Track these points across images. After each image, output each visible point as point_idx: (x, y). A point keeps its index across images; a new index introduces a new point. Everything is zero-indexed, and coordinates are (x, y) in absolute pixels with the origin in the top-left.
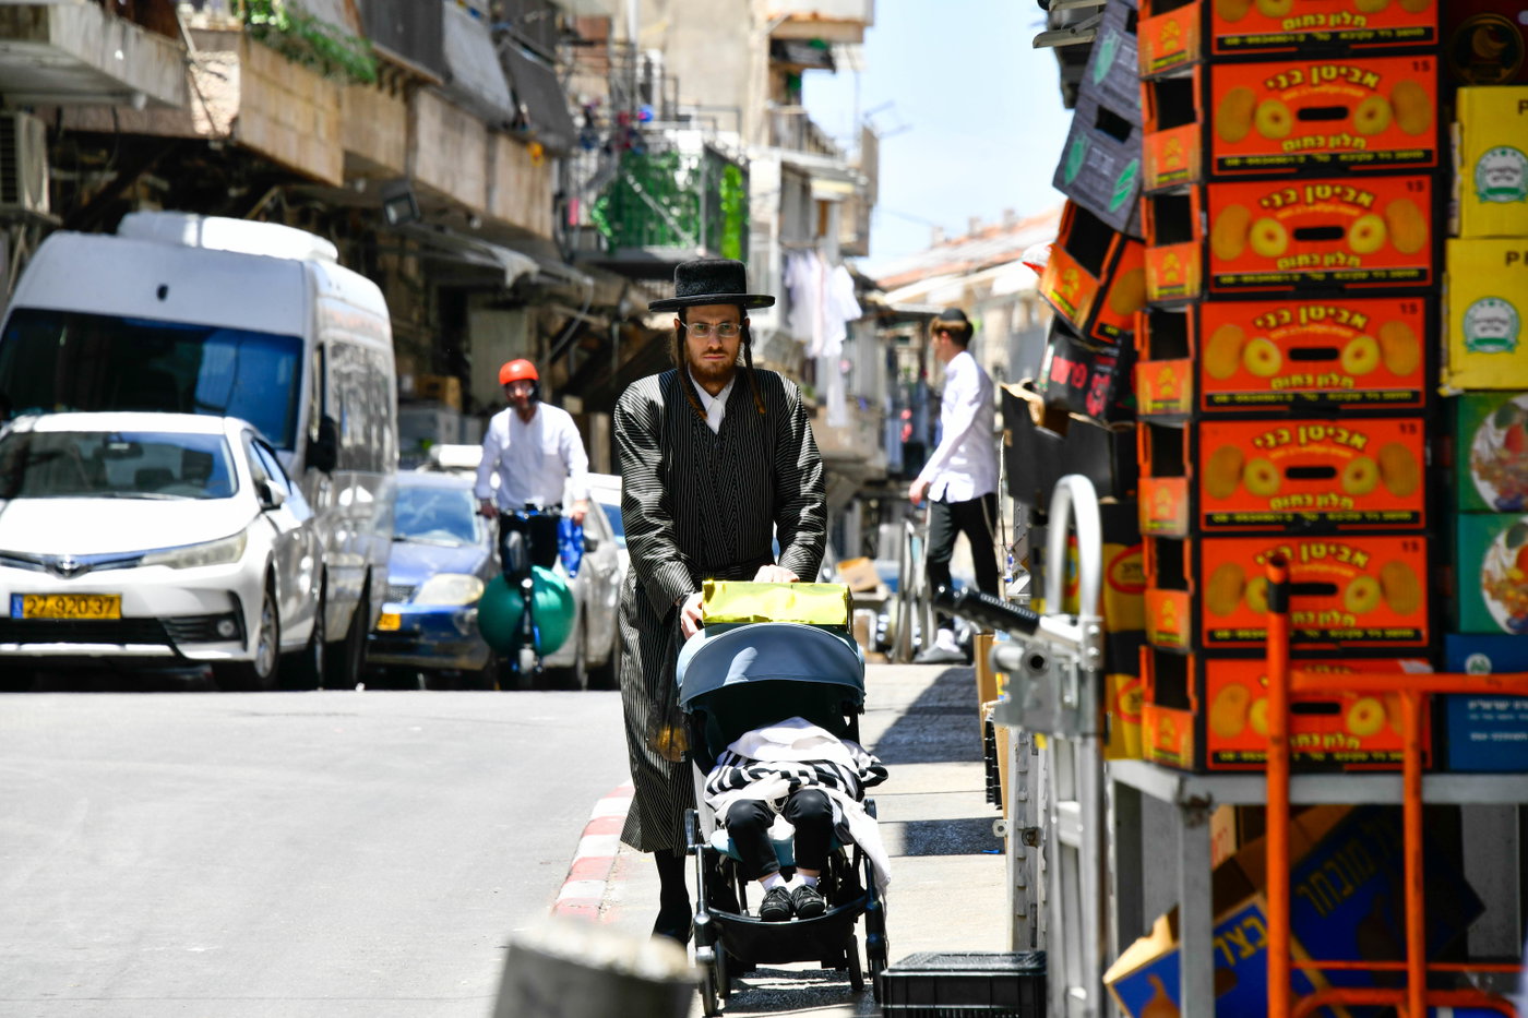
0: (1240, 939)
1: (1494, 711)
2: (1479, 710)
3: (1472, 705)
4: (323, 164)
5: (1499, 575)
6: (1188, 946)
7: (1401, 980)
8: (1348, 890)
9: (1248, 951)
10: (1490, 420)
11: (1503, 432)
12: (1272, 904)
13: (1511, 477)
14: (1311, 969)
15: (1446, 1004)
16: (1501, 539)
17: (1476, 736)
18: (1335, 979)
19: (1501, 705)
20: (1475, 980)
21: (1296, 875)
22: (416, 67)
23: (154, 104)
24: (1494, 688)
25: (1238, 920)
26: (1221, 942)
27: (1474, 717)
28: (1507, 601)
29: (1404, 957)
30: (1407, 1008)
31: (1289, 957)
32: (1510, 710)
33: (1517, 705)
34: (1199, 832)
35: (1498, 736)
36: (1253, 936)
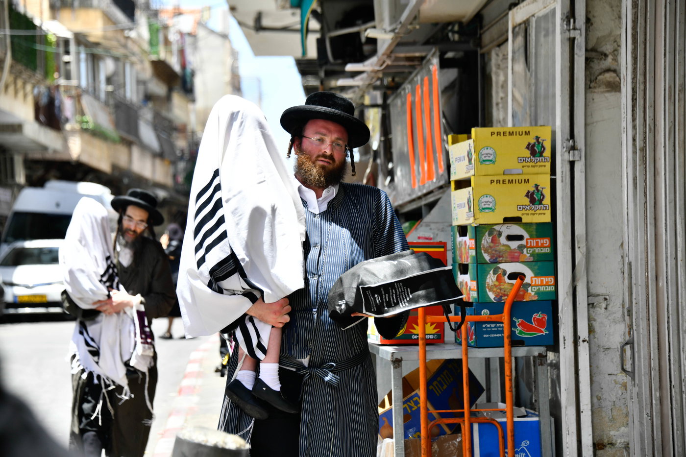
0: (412, 404)
1: (490, 327)
2: (486, 327)
3: (484, 326)
4: (104, 166)
5: (491, 284)
6: (395, 406)
7: (462, 415)
8: (445, 387)
9: (415, 408)
10: (487, 234)
11: (491, 238)
12: (421, 392)
13: (494, 252)
14: (434, 412)
15: (475, 422)
16: (491, 272)
17: (485, 336)
18: (443, 415)
19: (493, 325)
20: (485, 414)
21: (428, 383)
22: (131, 138)
23: (55, 151)
24: (489, 320)
25: (412, 398)
26: (406, 405)
27: (485, 330)
28: (493, 292)
29: (463, 408)
30: (464, 424)
31: (427, 409)
32: (495, 327)
33: (498, 325)
34: (398, 370)
35: (492, 335)
36: (417, 403)
